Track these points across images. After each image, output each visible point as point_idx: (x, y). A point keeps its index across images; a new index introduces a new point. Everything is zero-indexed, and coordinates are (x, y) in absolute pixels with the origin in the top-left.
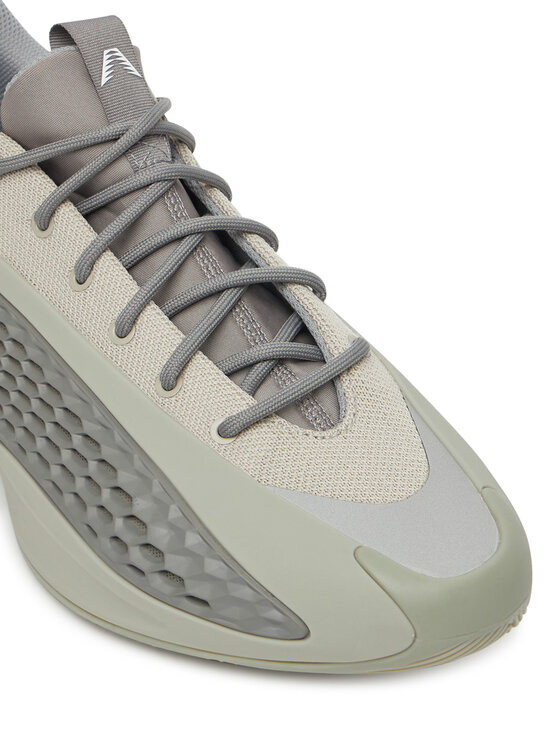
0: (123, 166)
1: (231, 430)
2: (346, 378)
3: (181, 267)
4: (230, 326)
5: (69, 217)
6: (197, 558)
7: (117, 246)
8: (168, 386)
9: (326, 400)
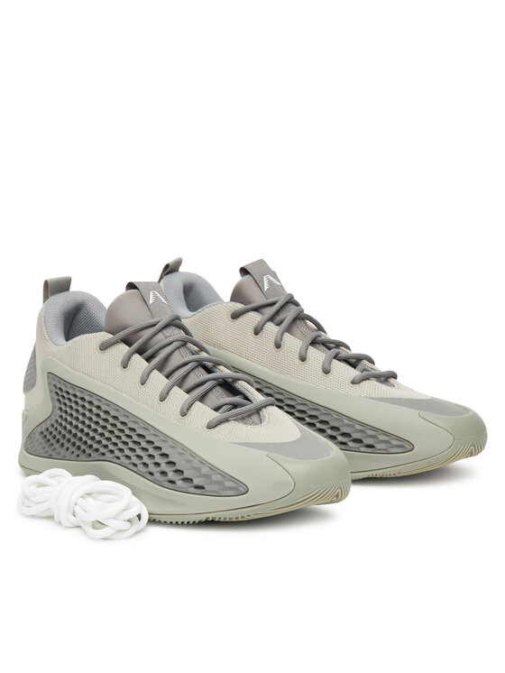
0: (160, 336)
1: (211, 426)
2: (264, 409)
3: (189, 373)
4: (211, 394)
5: (138, 360)
6: (198, 469)
7: (160, 368)
8: (184, 414)
9: (255, 418)
